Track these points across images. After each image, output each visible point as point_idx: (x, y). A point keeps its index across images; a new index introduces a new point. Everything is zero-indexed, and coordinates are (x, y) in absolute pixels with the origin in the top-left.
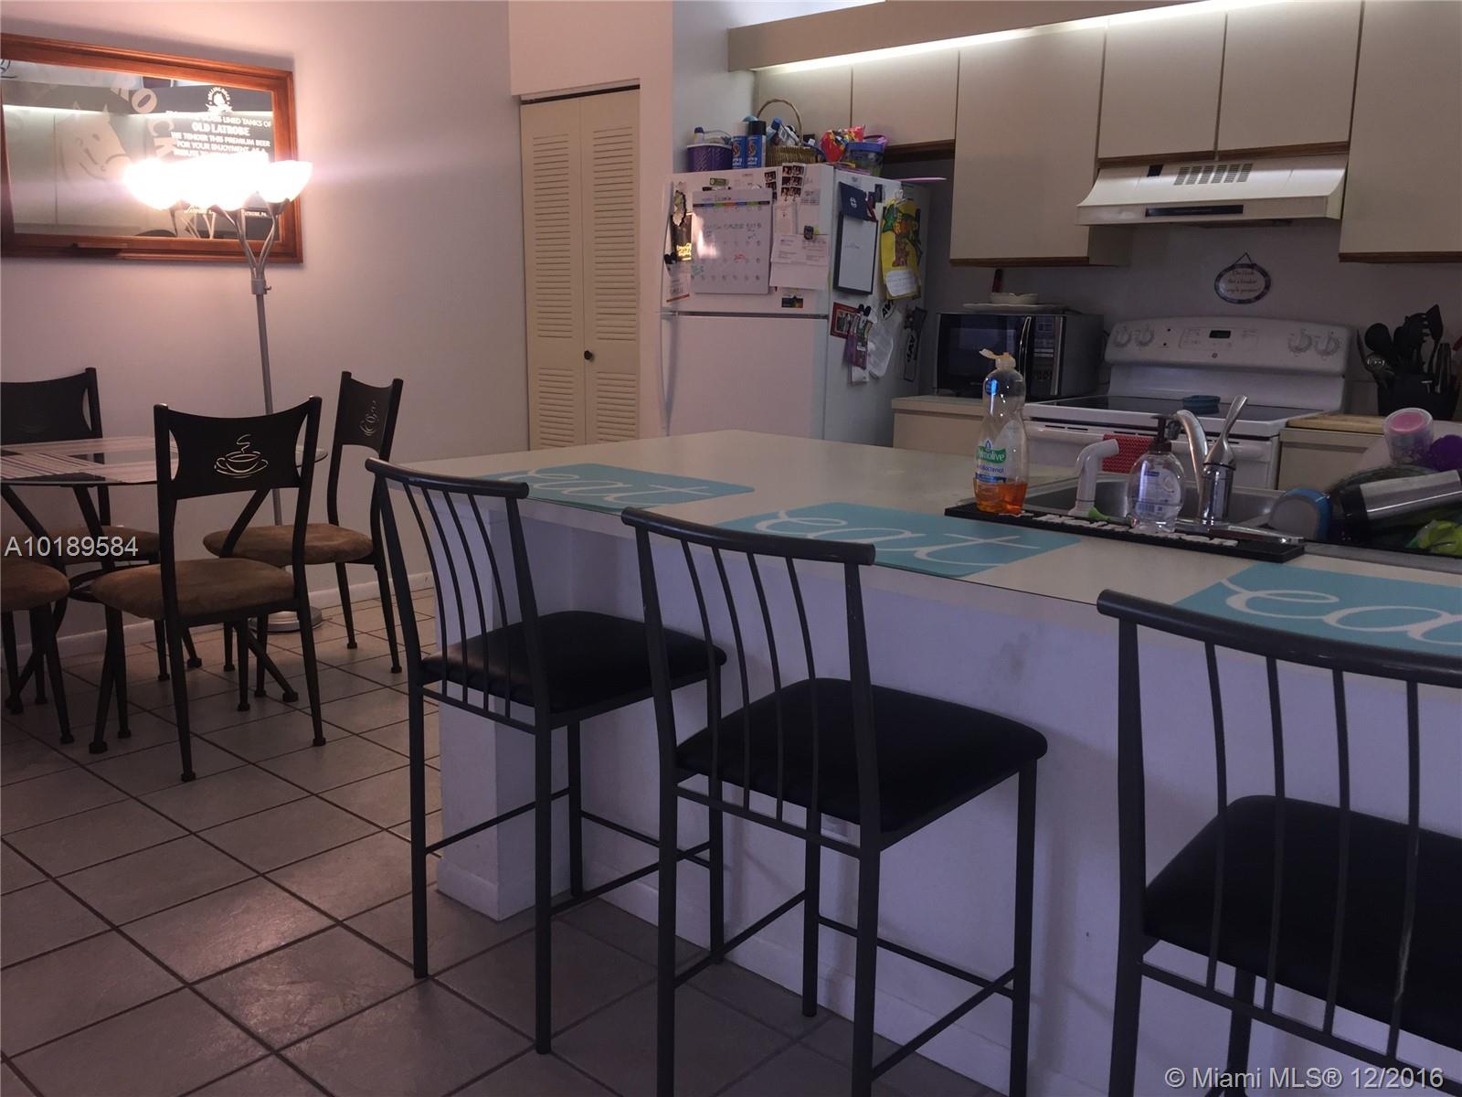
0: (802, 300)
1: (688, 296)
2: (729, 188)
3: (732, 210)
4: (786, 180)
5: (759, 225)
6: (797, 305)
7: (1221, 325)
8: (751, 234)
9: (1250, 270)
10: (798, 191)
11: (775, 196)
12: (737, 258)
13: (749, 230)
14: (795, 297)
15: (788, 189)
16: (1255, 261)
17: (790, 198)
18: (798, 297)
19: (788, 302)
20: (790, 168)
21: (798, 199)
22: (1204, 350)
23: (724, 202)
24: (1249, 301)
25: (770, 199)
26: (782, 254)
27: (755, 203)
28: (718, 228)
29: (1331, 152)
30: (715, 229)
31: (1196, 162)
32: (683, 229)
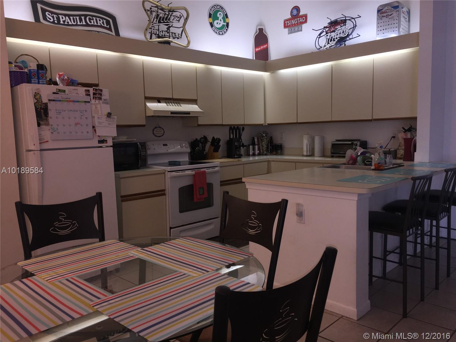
0: (107, 141)
1: (48, 141)
2: (68, 94)
3: (71, 103)
4: (94, 94)
5: (86, 111)
6: (105, 142)
10: (100, 99)
11: (90, 99)
12: (76, 124)
13: (81, 113)
14: (104, 139)
15: (96, 97)
16: (160, 126)
17: (97, 101)
18: (105, 139)
19: (100, 142)
20: (96, 90)
21: (101, 102)
22: (164, 150)
23: (67, 100)
24: (161, 136)
26: (99, 123)
27: (83, 102)
28: (64, 111)
29: (193, 101)
30: (63, 111)
31: (167, 100)
32: (42, 110)
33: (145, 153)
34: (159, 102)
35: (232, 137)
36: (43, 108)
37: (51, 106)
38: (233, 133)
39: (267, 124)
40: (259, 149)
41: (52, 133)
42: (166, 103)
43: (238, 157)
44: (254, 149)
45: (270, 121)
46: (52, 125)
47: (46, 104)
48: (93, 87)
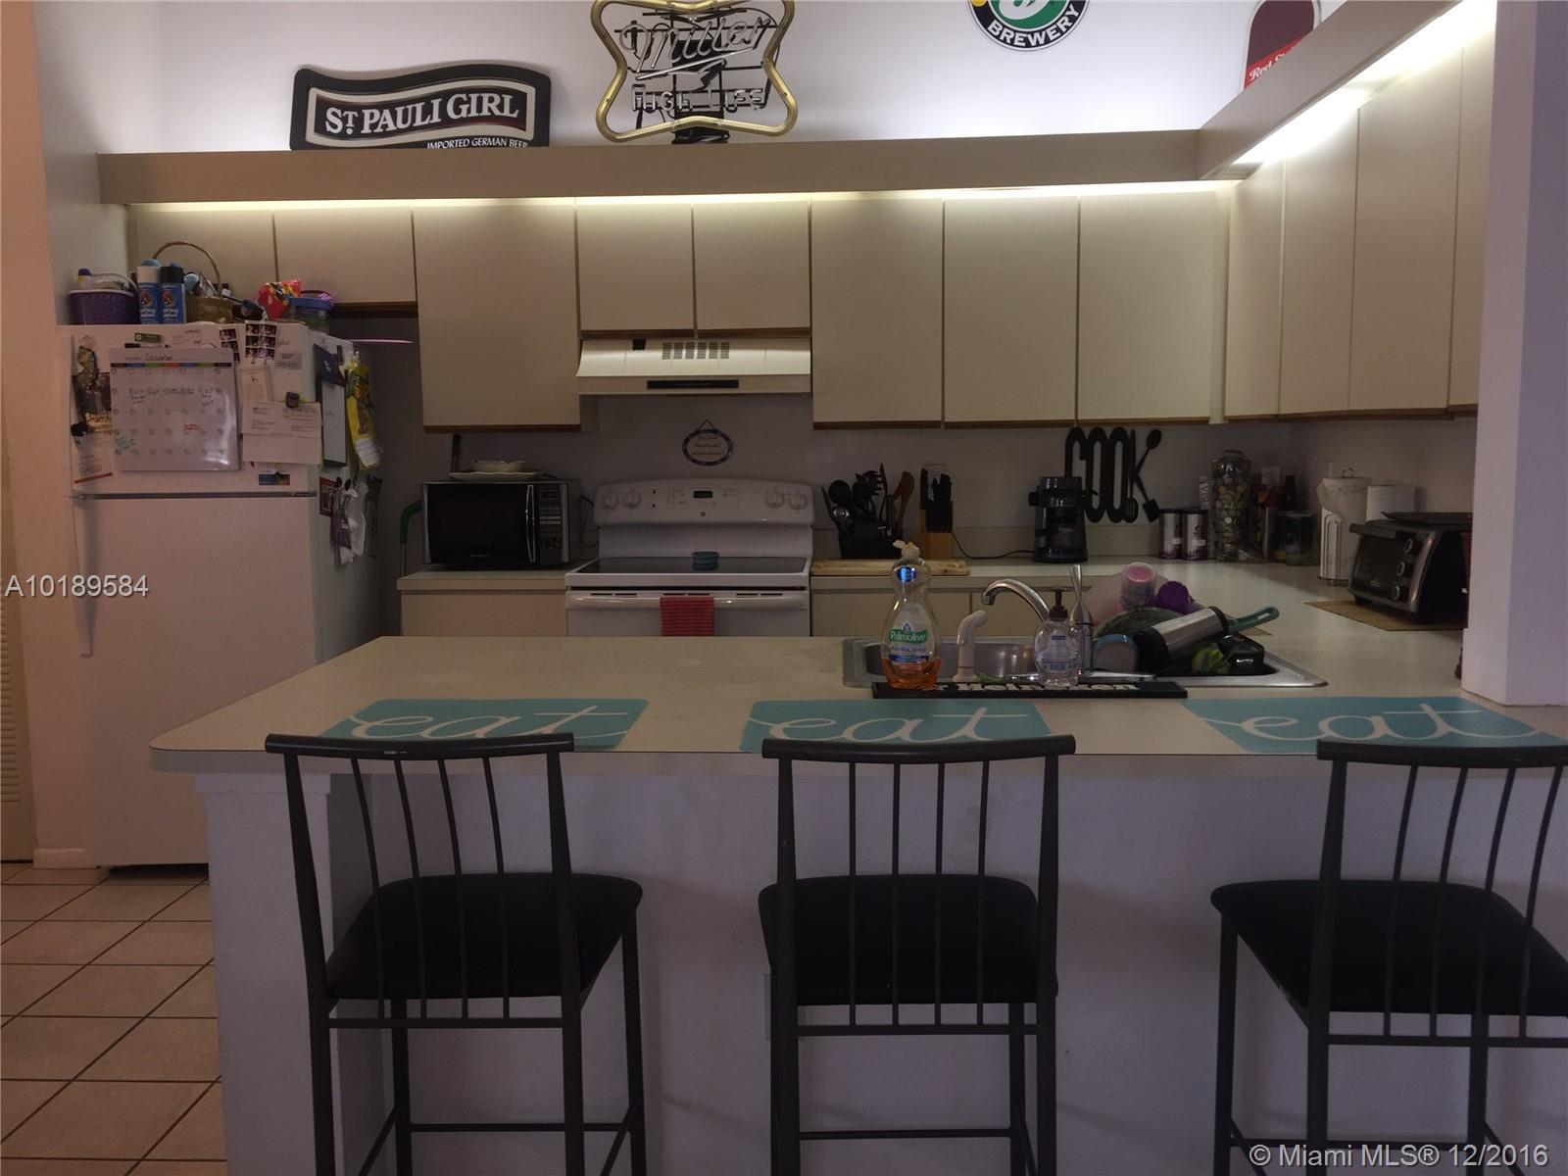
0: (287, 476)
1: (111, 474)
2: (167, 346)
3: (176, 372)
4: (250, 340)
6: (283, 482)
7: (702, 485)
9: (713, 435)
11: (237, 356)
12: (189, 428)
14: (277, 473)
15: (256, 350)
16: (716, 428)
17: (259, 361)
18: (283, 473)
19: (268, 479)
20: (256, 328)
21: (272, 362)
22: (691, 511)
23: (162, 362)
24: (716, 463)
25: (231, 360)
26: (256, 425)
27: (209, 365)
28: (155, 393)
29: (799, 336)
30: (150, 393)
31: (677, 339)
32: (96, 393)
33: (558, 517)
34: (637, 345)
38: (1087, 454)
46: (117, 432)
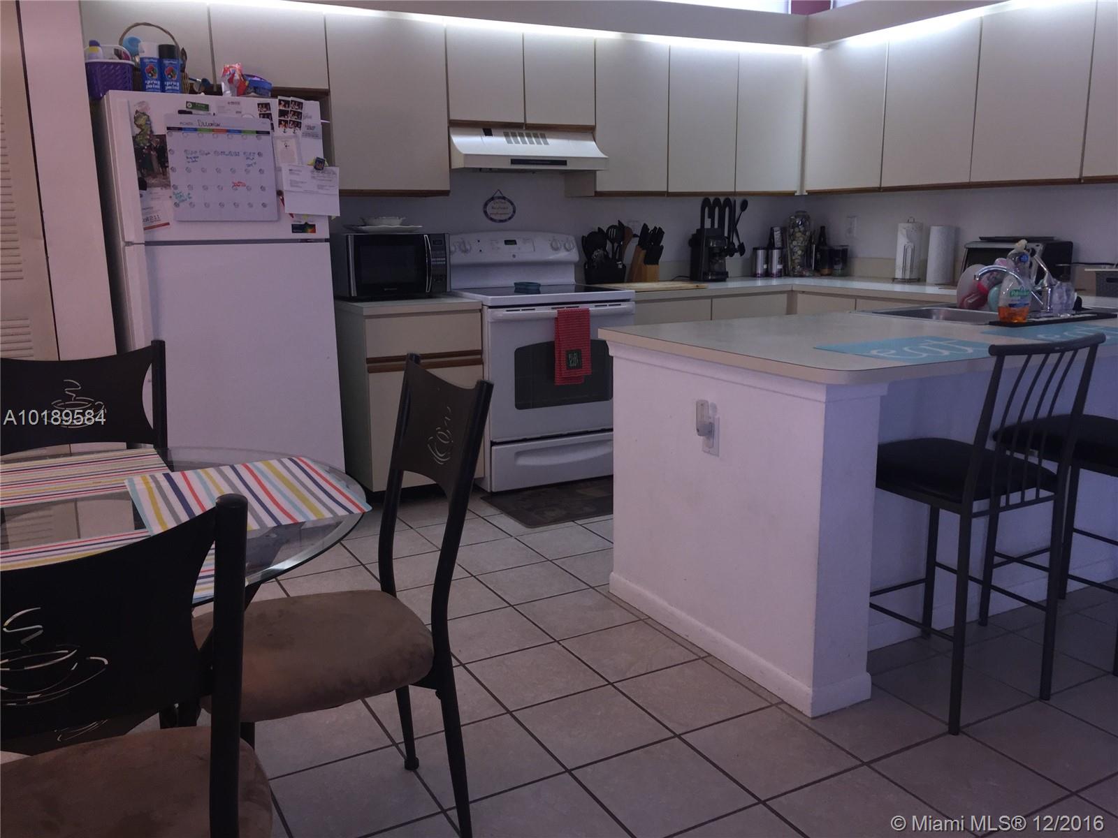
0: (314, 226)
1: (168, 224)
2: (214, 114)
3: (224, 136)
4: (282, 113)
5: (259, 154)
6: (309, 230)
7: (510, 237)
8: (250, 162)
9: (503, 201)
10: (298, 125)
11: (273, 128)
12: (236, 185)
13: (248, 158)
14: (306, 223)
15: (286, 122)
16: (505, 195)
17: (290, 131)
18: (310, 223)
19: (297, 228)
20: (287, 103)
21: (299, 132)
22: (505, 254)
23: (211, 127)
24: (505, 221)
25: (269, 129)
26: (293, 183)
27: (252, 132)
28: (206, 154)
29: (586, 131)
30: (202, 154)
31: (510, 129)
32: (152, 152)
33: (444, 259)
34: (488, 133)
35: (708, 224)
36: (155, 148)
37: (173, 142)
38: (712, 216)
39: (807, 191)
40: (783, 260)
41: (176, 205)
42: (506, 135)
43: (714, 278)
44: (768, 260)
45: (813, 184)
46: (175, 187)
47: (163, 138)
48: (279, 97)
